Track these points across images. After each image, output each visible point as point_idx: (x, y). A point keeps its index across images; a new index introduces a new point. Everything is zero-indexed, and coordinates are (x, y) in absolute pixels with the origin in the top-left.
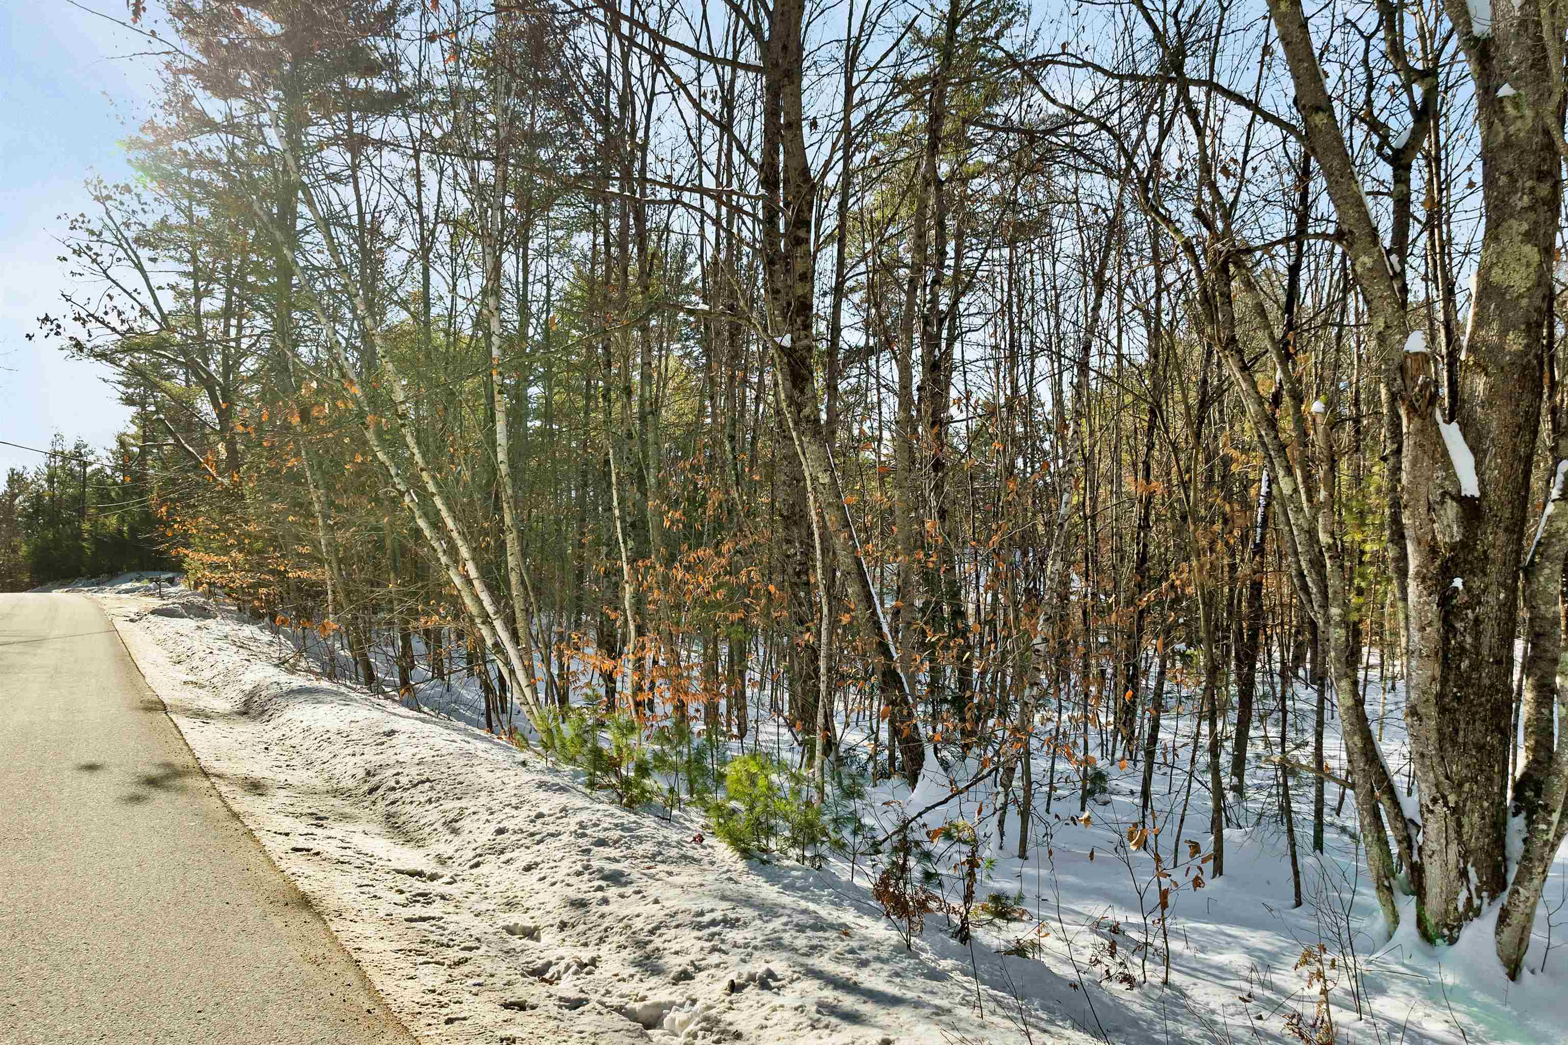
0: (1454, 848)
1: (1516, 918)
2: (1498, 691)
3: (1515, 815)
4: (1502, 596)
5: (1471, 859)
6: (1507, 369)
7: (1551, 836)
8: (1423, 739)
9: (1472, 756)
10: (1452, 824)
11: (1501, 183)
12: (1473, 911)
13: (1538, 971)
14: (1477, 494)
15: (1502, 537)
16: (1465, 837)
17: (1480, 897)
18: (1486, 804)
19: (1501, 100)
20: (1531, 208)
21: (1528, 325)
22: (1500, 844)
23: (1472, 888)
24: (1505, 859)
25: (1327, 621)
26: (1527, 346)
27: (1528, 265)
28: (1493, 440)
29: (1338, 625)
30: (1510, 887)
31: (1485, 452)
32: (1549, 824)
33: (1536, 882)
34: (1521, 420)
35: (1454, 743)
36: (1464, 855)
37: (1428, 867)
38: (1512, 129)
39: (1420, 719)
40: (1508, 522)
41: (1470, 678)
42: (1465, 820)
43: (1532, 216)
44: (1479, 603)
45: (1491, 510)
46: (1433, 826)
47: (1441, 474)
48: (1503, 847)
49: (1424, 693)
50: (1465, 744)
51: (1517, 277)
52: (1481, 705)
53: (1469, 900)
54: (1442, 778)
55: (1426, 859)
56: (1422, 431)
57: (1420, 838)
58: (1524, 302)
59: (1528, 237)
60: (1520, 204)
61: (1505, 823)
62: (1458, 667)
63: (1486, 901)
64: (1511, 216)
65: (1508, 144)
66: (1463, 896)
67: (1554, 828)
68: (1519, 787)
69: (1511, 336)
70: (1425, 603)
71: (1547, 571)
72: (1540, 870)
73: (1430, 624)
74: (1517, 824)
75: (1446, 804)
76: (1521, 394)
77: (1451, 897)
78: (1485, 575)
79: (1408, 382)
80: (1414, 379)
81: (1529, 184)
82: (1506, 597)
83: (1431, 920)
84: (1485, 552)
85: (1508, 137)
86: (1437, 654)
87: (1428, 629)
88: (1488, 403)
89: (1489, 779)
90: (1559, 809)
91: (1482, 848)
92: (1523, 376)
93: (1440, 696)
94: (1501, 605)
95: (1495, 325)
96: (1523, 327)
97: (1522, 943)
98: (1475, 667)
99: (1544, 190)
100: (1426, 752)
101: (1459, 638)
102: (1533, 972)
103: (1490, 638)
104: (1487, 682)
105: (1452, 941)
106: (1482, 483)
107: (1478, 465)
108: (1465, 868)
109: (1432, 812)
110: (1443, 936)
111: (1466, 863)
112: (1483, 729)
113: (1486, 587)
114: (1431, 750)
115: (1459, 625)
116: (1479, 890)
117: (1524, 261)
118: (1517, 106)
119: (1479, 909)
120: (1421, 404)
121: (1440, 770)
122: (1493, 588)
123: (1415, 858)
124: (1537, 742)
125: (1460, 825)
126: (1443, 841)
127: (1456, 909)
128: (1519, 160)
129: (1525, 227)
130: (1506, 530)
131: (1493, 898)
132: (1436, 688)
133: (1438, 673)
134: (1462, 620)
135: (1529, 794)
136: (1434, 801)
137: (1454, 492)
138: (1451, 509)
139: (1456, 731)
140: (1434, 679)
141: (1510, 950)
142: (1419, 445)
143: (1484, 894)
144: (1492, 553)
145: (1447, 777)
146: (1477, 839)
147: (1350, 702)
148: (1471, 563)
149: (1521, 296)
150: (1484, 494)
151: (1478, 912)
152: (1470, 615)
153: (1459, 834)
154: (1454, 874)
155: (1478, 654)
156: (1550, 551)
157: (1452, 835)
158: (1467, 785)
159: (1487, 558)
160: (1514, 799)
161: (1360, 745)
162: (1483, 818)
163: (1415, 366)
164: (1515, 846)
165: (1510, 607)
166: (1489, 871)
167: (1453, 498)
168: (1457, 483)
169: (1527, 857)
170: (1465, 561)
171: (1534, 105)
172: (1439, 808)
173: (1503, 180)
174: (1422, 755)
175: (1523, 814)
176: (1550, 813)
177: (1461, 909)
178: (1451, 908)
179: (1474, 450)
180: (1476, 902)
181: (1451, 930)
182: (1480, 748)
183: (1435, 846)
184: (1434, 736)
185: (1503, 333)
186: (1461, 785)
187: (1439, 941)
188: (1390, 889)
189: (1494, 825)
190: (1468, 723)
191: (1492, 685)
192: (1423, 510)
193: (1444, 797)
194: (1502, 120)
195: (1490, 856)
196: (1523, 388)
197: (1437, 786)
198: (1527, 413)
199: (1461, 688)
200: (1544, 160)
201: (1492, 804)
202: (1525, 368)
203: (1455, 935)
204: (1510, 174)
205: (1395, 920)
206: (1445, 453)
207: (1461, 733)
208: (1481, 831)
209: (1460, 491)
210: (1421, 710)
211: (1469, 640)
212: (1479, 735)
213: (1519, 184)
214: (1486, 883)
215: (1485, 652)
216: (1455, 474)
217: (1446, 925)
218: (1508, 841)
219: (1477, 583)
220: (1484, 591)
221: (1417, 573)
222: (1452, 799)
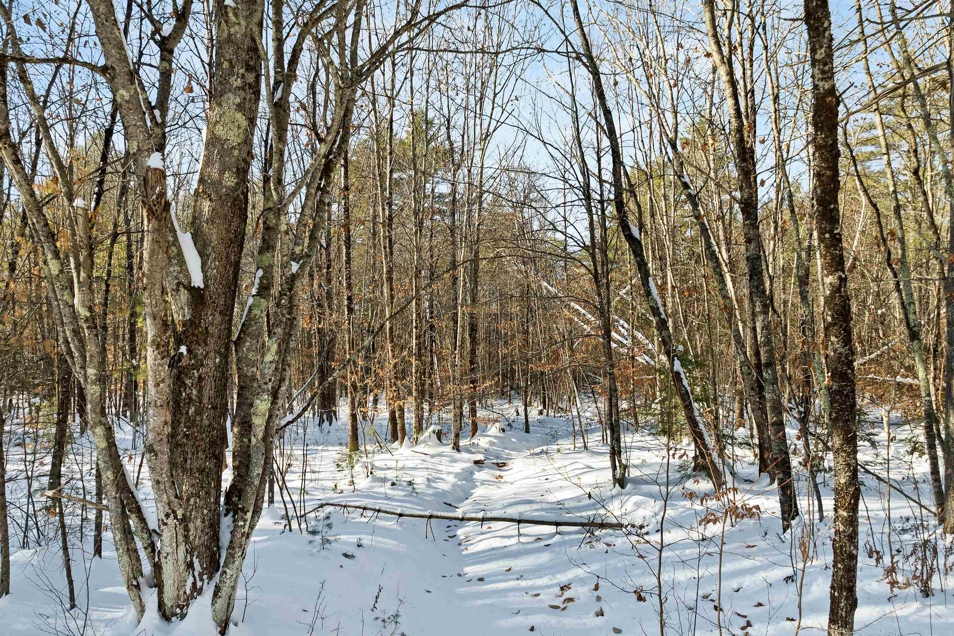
0: (182, 548)
1: (225, 591)
2: (214, 429)
3: (226, 515)
4: (218, 360)
5: (196, 553)
6: (223, 198)
7: (246, 529)
8: (158, 469)
9: (196, 478)
10: (181, 531)
11: (224, 66)
12: (197, 591)
13: (240, 623)
14: (202, 286)
15: (218, 318)
16: (191, 538)
17: (202, 580)
18: (205, 512)
19: (226, 7)
20: (242, 88)
21: (238, 169)
22: (215, 537)
23: (196, 574)
24: (219, 548)
25: (86, 380)
26: (237, 184)
27: (239, 127)
28: (213, 248)
29: (94, 383)
30: (221, 569)
31: (208, 256)
32: (245, 521)
33: (237, 563)
34: (232, 236)
35: (184, 470)
36: (190, 552)
37: (164, 566)
38: (232, 30)
39: (156, 455)
40: (222, 308)
41: (195, 420)
42: (191, 525)
43: (242, 93)
44: (202, 365)
45: (211, 297)
46: (167, 534)
47: (177, 268)
48: (218, 540)
49: (159, 434)
50: (191, 469)
51: (232, 133)
52: (202, 439)
53: (194, 584)
54: (173, 498)
55: (163, 560)
56: (158, 230)
57: (158, 544)
58: (236, 153)
59: (240, 107)
60: (236, 84)
61: (219, 523)
62: (187, 412)
63: (206, 581)
64: (230, 91)
65: (229, 40)
66: (190, 581)
67: (248, 523)
68: (228, 495)
69: (227, 175)
70: (159, 365)
71: (248, 344)
72: (240, 554)
73: (163, 381)
74: (226, 522)
75: (176, 517)
76: (232, 217)
77: (181, 584)
78: (206, 345)
79: (149, 190)
80: (153, 188)
81: (242, 71)
82: (221, 361)
83: (169, 603)
84: (206, 328)
85: (230, 35)
86: (168, 404)
87: (162, 385)
88: (212, 220)
89: (208, 493)
90: (251, 510)
91: (203, 544)
92: (233, 203)
93: (172, 435)
94: (217, 367)
95: (217, 166)
96: (235, 170)
97: (229, 606)
98: (199, 412)
99: (250, 78)
100: (160, 479)
101: (188, 391)
102: (236, 625)
103: (209, 391)
104: (206, 422)
105: (183, 616)
106: (205, 277)
107: (204, 264)
108: (192, 560)
109: (166, 524)
110: (176, 615)
111: (192, 556)
112: (203, 457)
113: (207, 354)
114: (165, 478)
115: (188, 382)
116: (201, 575)
117: (236, 123)
118: (236, 15)
119: (201, 588)
120: (158, 209)
121: (171, 492)
122: (212, 354)
123: (156, 559)
124: (240, 462)
125: (187, 529)
126: (174, 545)
127: (185, 593)
128: (236, 53)
129: (238, 100)
130: (221, 313)
131: (210, 578)
132: (168, 430)
133: (169, 418)
134: (190, 378)
135: (235, 499)
136: (167, 516)
137: (186, 283)
138: (184, 295)
139: (185, 460)
140: (166, 423)
141: (221, 616)
142: (155, 241)
143: (205, 577)
144: (211, 330)
145: (176, 497)
146: (200, 537)
147: (103, 444)
148: (197, 336)
149: (233, 148)
150: (206, 286)
151: (200, 591)
152: (196, 375)
153: (186, 537)
154: (182, 567)
155: (200, 403)
156: (250, 330)
157: (181, 539)
158: (192, 500)
159: (207, 332)
160: (226, 504)
161: (112, 478)
162: (203, 522)
163: (154, 179)
164: (225, 538)
165: (224, 367)
166: (208, 559)
167: (185, 287)
168: (188, 276)
169: (231, 547)
170: (193, 334)
171: (247, 17)
172: (171, 521)
173: (226, 65)
174: (158, 482)
175: (231, 514)
176: (245, 513)
177: (188, 592)
178: (181, 593)
179: (201, 254)
180: (199, 584)
181: (181, 609)
182: (201, 471)
183: (169, 550)
184: (166, 467)
185: (222, 172)
186: (188, 500)
187: (174, 619)
188: (138, 587)
189: (211, 526)
190: (193, 454)
191: (210, 425)
192: (158, 292)
193: (174, 512)
194: (226, 22)
195: (209, 548)
196: (234, 213)
197: (169, 504)
198: (236, 231)
199: (189, 428)
200: (251, 58)
201: (210, 511)
202: (235, 200)
203: (185, 612)
204: (230, 61)
205: (142, 609)
206: (180, 254)
207: (189, 461)
208: (202, 531)
209: (190, 283)
210: (157, 448)
211: (195, 392)
212: (200, 462)
213: (236, 70)
214: (205, 569)
215: (205, 401)
216: (187, 270)
217: (178, 606)
218: (221, 534)
219: (200, 351)
220: (205, 357)
221: (153, 341)
222: (180, 513)
